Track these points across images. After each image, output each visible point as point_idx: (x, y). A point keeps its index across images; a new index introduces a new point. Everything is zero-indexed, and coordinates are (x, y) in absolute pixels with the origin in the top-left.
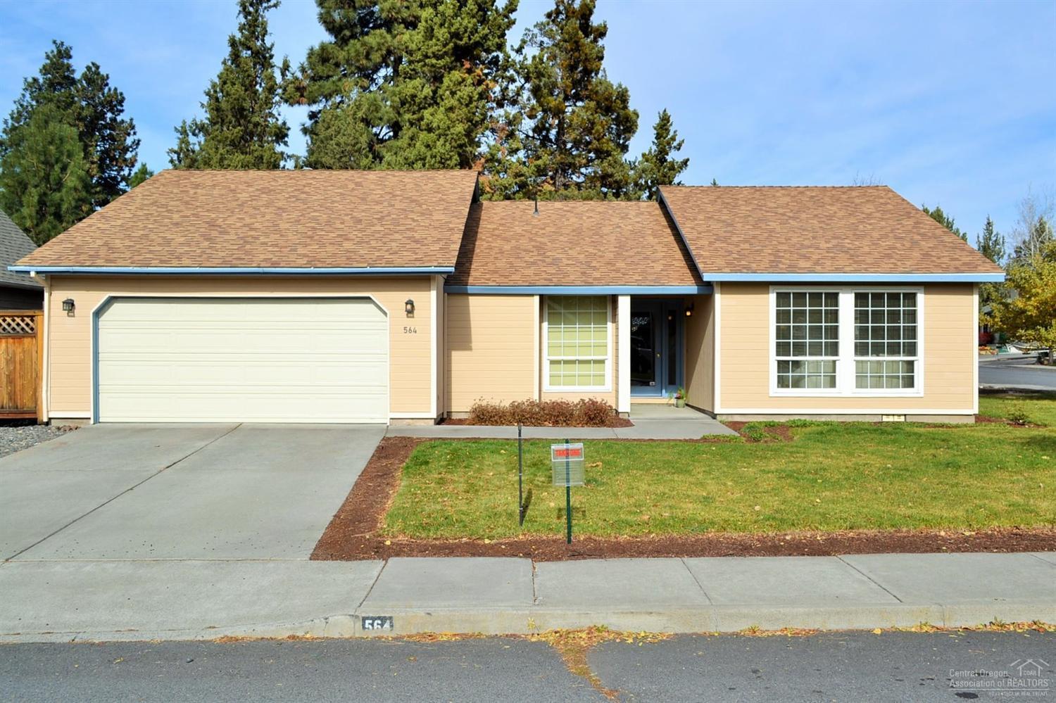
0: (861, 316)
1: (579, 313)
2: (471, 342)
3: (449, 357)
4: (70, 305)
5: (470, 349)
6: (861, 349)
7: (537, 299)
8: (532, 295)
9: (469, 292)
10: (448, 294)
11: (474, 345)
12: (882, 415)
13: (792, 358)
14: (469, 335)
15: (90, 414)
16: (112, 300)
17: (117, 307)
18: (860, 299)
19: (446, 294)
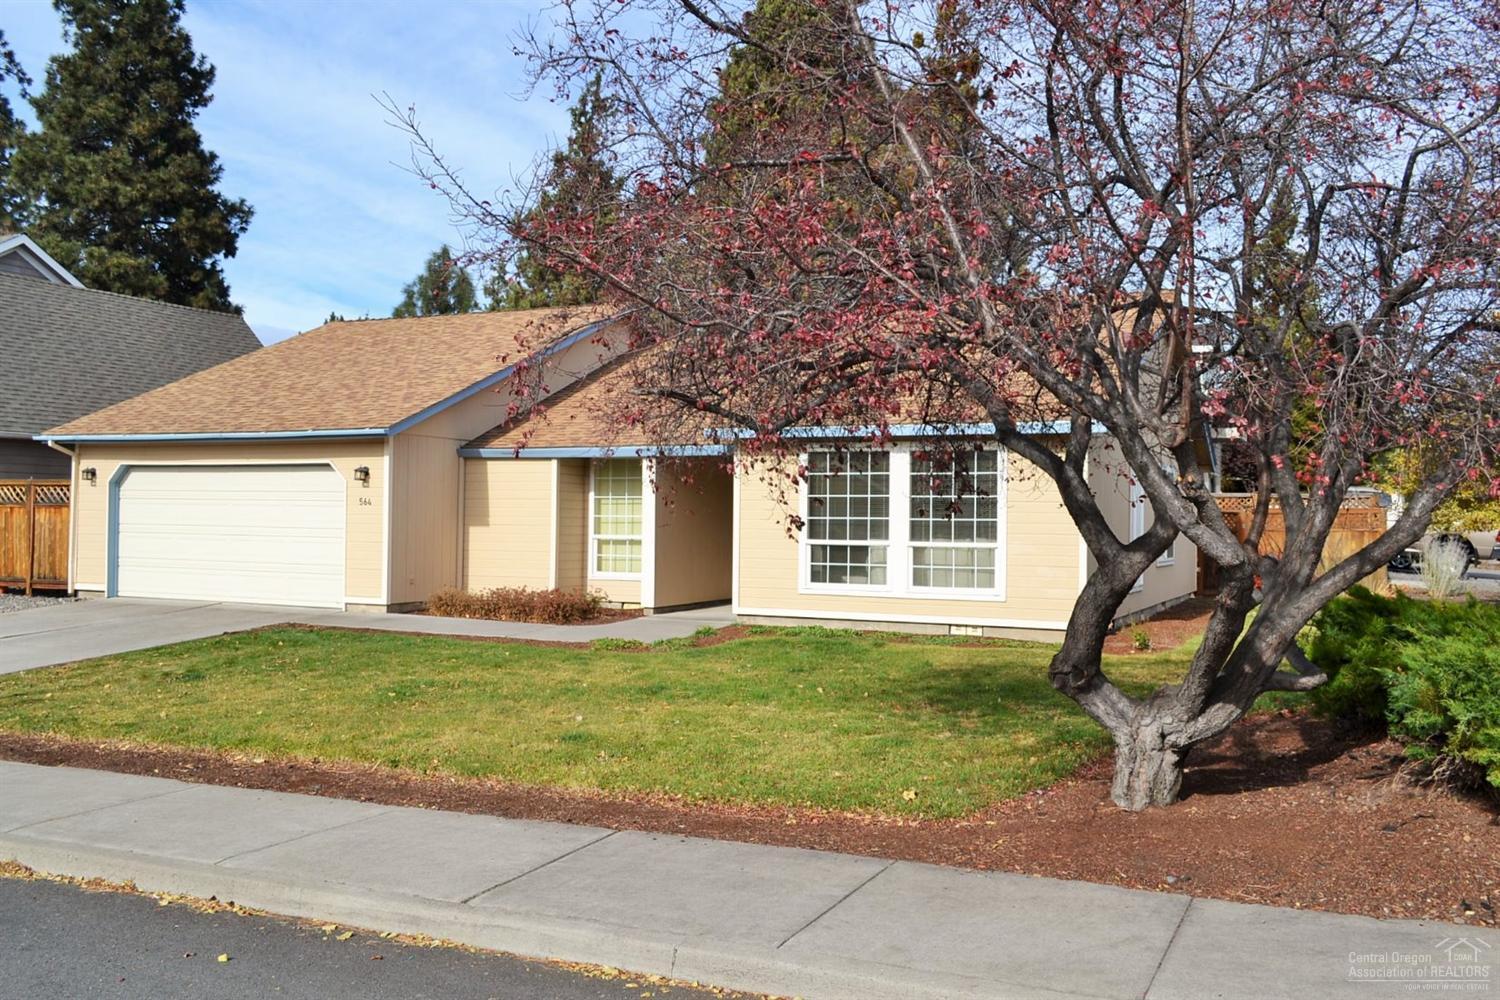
0: (917, 484)
1: (613, 481)
2: (488, 516)
3: (465, 534)
4: (92, 473)
5: (487, 524)
6: (917, 531)
7: (554, 463)
8: (550, 459)
9: (484, 456)
10: (466, 459)
11: (491, 520)
12: (950, 625)
13: (828, 542)
14: (486, 506)
15: (104, 587)
16: (127, 470)
17: (134, 476)
18: (917, 461)
19: (462, 459)
